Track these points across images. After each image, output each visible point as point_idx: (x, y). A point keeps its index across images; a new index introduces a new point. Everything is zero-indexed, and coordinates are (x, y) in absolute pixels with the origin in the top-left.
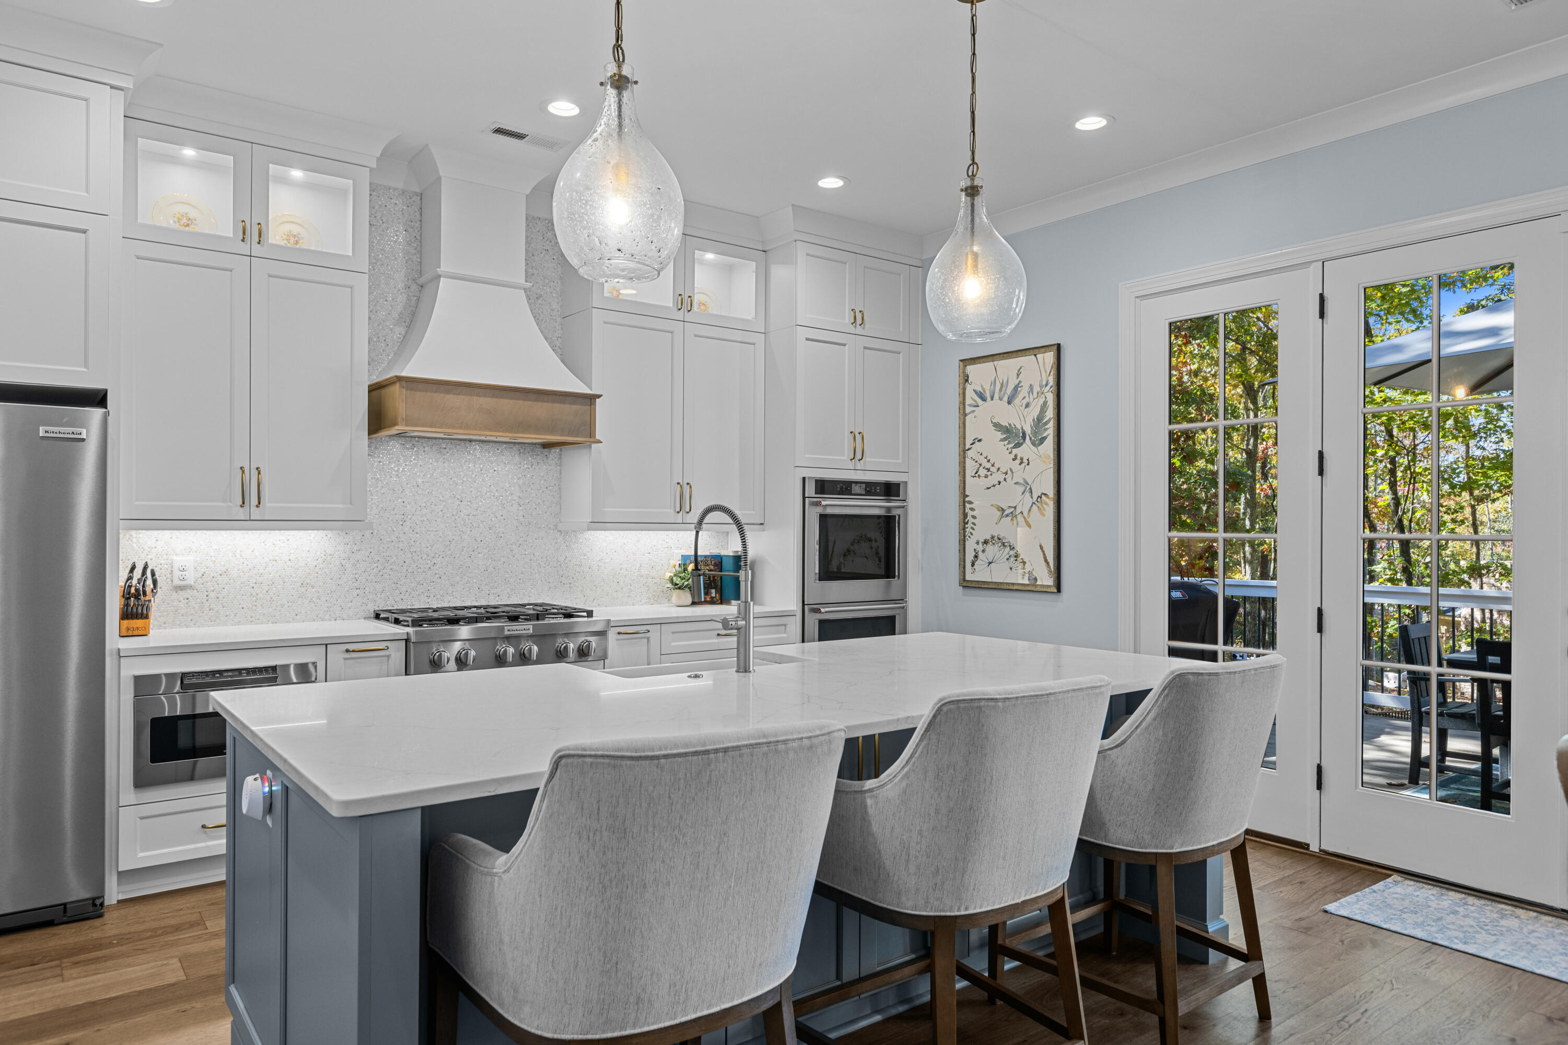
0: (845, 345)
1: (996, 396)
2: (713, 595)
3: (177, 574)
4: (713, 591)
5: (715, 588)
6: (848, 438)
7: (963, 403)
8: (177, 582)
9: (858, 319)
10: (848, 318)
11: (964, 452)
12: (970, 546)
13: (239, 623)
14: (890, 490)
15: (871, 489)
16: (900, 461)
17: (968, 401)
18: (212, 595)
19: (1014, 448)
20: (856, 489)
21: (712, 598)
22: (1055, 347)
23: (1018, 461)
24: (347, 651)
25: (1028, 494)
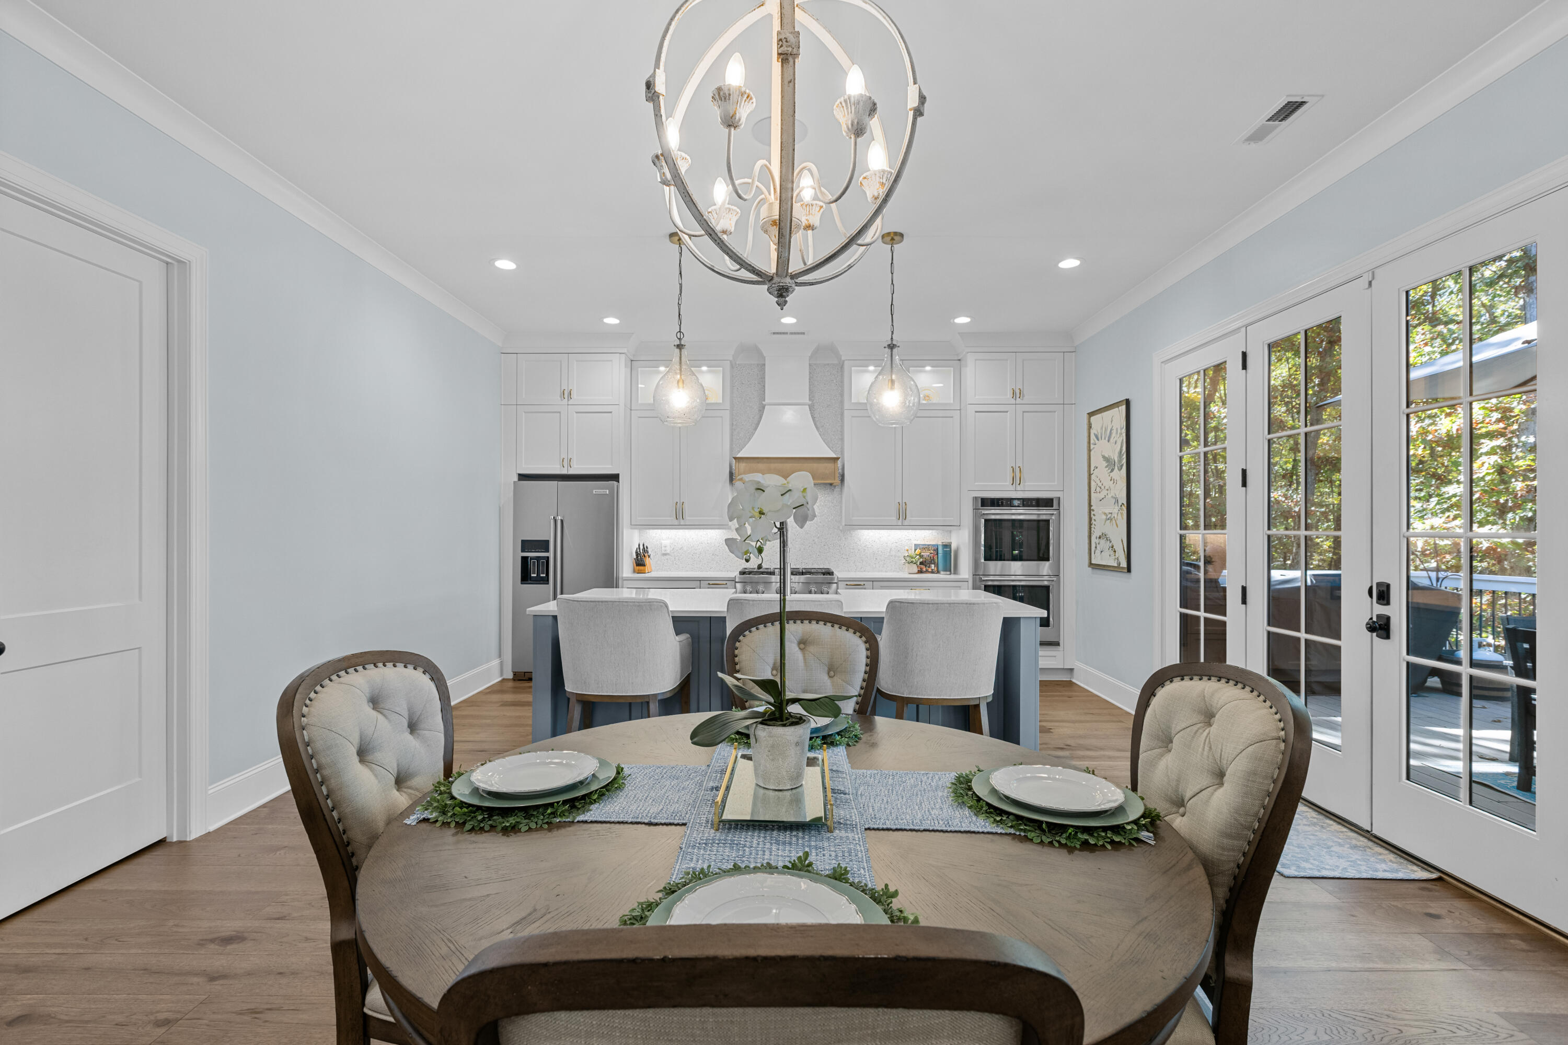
0: (1007, 412)
1: (1103, 438)
2: (933, 568)
3: (663, 548)
4: (933, 565)
5: (934, 564)
6: (1009, 470)
7: (1089, 443)
8: (663, 552)
9: (1017, 394)
10: (1010, 394)
11: (1090, 475)
12: (1094, 540)
13: (687, 571)
14: (1047, 503)
15: (1027, 503)
16: (1056, 483)
17: (1092, 441)
18: (677, 558)
19: (1110, 472)
20: (1016, 503)
21: (932, 570)
22: (1125, 402)
23: (1112, 481)
24: (709, 584)
25: (1116, 504)
